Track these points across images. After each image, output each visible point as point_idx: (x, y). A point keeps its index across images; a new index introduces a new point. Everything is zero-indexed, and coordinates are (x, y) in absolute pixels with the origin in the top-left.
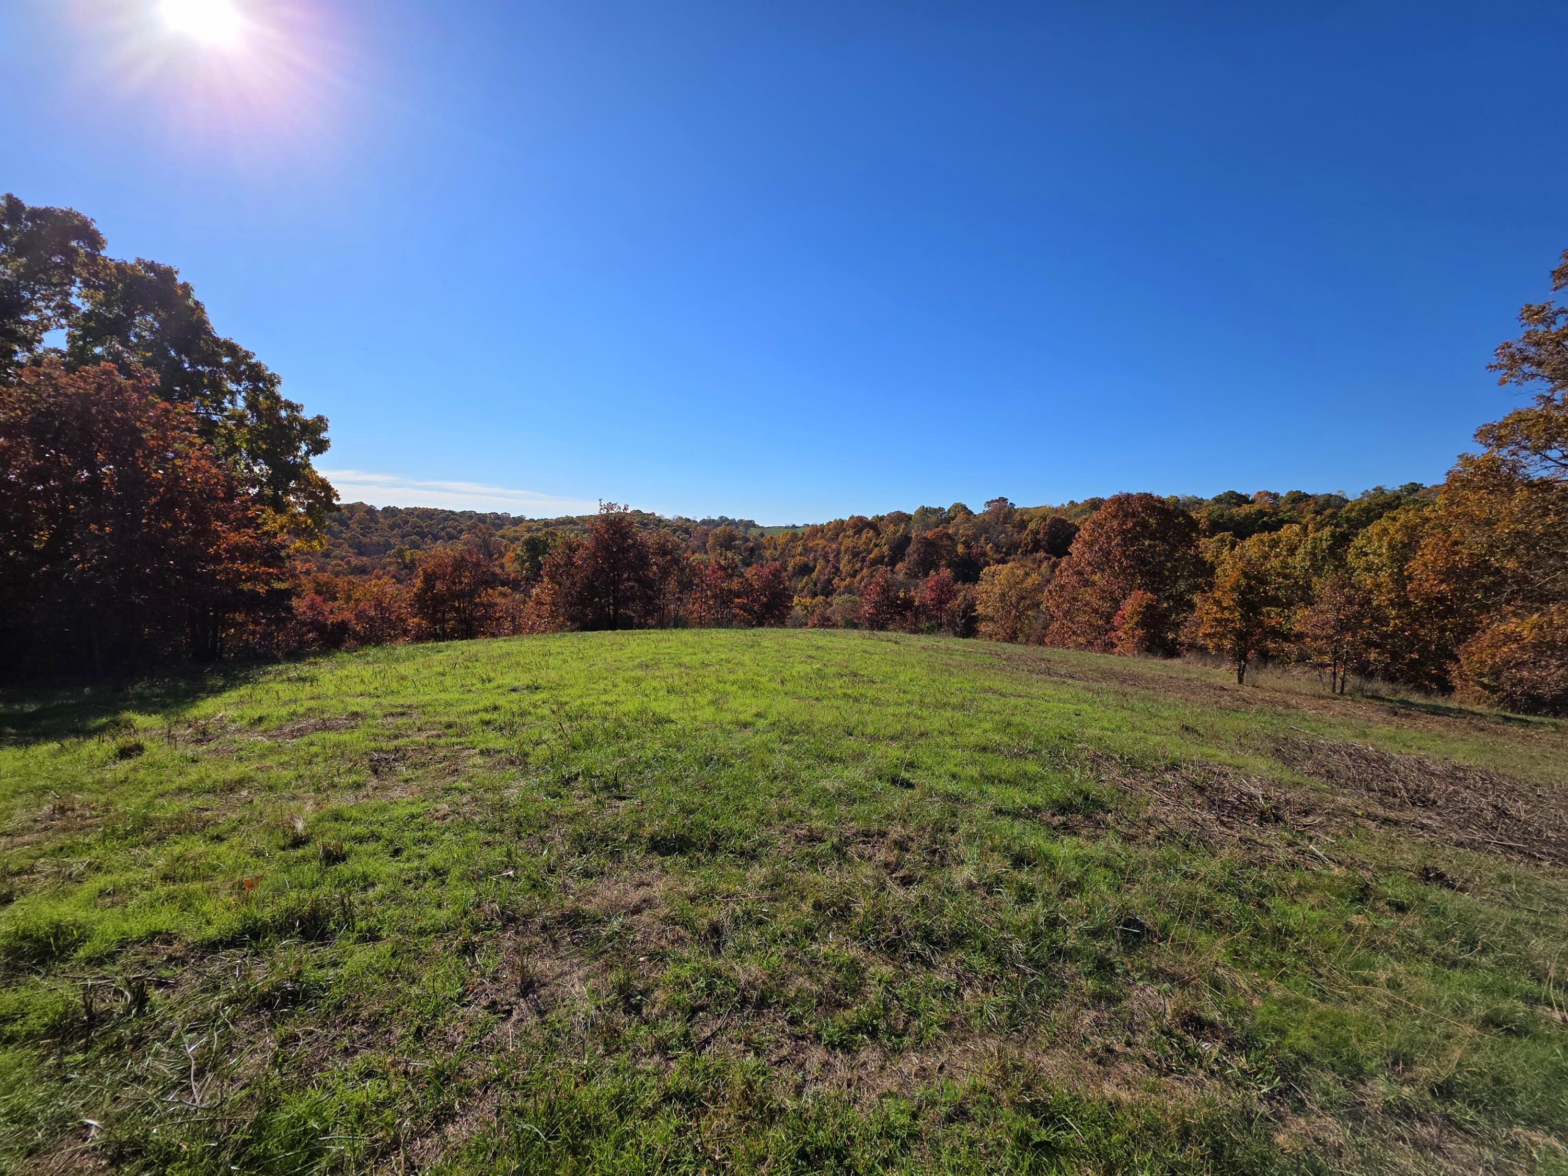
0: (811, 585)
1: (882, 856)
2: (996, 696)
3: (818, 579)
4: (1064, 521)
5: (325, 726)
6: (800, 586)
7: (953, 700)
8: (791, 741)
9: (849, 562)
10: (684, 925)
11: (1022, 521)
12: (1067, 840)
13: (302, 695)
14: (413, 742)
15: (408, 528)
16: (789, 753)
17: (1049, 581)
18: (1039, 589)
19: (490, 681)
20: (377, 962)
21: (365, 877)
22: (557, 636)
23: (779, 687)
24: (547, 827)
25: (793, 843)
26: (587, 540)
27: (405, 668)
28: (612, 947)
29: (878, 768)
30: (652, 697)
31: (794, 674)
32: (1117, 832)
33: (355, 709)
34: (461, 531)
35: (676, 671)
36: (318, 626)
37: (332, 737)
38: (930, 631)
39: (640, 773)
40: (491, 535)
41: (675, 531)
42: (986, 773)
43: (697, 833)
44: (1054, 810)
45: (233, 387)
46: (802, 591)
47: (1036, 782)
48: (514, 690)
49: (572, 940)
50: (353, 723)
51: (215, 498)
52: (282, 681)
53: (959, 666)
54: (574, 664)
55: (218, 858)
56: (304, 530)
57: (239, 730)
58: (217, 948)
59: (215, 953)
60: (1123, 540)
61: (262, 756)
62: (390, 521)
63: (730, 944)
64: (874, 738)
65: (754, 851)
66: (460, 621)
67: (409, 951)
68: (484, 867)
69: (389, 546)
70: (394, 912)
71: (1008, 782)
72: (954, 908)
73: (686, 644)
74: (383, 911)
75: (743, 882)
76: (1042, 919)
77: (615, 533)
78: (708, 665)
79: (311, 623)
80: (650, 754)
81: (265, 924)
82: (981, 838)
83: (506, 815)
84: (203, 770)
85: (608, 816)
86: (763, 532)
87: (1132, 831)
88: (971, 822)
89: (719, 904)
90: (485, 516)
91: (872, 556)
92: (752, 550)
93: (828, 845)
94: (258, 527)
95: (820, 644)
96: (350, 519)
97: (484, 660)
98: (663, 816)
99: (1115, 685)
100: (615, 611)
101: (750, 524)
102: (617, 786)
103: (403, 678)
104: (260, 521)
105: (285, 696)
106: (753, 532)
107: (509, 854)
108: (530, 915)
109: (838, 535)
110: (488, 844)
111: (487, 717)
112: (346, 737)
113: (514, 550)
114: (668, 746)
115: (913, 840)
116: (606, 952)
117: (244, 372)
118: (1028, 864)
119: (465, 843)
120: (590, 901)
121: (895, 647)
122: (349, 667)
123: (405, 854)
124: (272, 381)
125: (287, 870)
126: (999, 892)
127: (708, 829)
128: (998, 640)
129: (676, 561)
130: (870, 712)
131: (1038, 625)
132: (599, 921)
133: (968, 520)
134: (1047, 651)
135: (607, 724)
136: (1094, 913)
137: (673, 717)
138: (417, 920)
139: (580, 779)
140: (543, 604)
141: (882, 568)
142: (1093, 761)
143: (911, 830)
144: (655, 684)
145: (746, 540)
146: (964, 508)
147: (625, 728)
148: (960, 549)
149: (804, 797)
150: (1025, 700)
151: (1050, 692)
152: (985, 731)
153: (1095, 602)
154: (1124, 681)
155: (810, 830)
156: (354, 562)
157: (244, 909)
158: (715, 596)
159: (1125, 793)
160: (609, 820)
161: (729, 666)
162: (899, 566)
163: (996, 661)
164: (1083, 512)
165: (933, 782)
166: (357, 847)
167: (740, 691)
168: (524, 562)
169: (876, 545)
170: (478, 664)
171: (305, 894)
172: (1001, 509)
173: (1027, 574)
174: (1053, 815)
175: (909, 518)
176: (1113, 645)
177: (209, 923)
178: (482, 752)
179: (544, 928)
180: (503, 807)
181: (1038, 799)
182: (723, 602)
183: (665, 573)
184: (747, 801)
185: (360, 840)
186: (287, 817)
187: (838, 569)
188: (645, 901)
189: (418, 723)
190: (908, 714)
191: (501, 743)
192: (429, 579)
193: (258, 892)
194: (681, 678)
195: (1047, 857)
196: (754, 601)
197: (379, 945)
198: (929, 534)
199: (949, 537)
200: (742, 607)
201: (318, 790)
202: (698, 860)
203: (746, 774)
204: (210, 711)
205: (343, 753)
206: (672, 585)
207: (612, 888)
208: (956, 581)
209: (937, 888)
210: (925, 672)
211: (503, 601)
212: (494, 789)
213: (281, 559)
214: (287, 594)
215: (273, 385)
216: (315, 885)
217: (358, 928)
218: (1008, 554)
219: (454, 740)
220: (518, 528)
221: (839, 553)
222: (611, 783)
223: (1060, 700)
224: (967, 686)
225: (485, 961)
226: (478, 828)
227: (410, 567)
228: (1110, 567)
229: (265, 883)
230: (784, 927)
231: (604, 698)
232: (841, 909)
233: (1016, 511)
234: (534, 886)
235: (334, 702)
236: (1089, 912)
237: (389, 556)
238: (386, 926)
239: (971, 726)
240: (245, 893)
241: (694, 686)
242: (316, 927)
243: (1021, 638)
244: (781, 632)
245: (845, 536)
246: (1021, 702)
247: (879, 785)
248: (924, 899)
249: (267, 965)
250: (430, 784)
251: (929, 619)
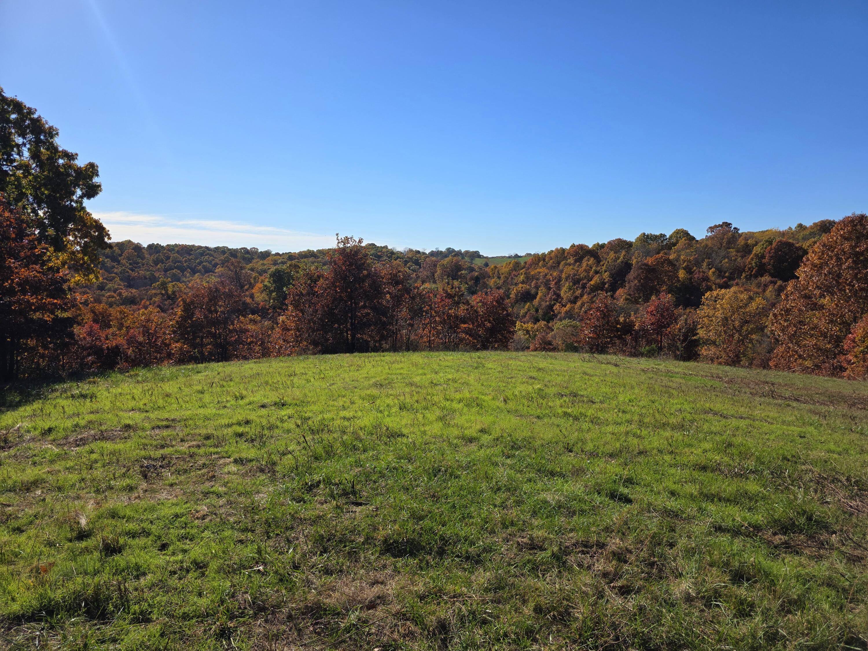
0: (533, 311)
1: (600, 566)
2: (717, 418)
3: (540, 304)
4: (791, 245)
5: (103, 437)
6: (522, 312)
7: (673, 420)
8: (514, 456)
9: (570, 289)
10: (415, 621)
11: (747, 245)
12: (788, 558)
13: (82, 410)
14: (176, 451)
15: (170, 263)
16: (512, 467)
17: (773, 305)
18: (763, 312)
19: (242, 398)
20: (149, 640)
21: (137, 567)
22: (301, 358)
23: (502, 405)
24: (292, 528)
25: (515, 550)
26: (326, 271)
27: (169, 387)
28: (350, 638)
29: (597, 483)
30: (386, 413)
31: (517, 393)
32: (843, 553)
33: (128, 422)
34: (215, 265)
35: (407, 390)
36: (97, 351)
37: (109, 446)
38: (650, 354)
39: (375, 482)
40: (242, 268)
41: (406, 262)
42: (705, 491)
43: (425, 537)
44: (776, 529)
45: (19, 140)
46: (524, 316)
47: (757, 501)
48: (263, 406)
49: (315, 630)
50: (126, 434)
51: (8, 238)
52: (67, 398)
53: (679, 388)
54: (316, 384)
55: (19, 546)
56: (82, 265)
57: (33, 439)
58: (21, 621)
59: (19, 625)
60: (854, 262)
61: (52, 462)
62: (155, 257)
63: (456, 640)
64: (593, 455)
65: (479, 556)
66: (217, 345)
67: (175, 633)
68: (238, 561)
69: (154, 279)
70: (162, 598)
71: (728, 500)
72: (672, 618)
73: (416, 365)
74: (153, 598)
75: (469, 584)
76: (761, 634)
77: (351, 265)
78: (436, 385)
79: (91, 348)
80: (383, 464)
81: (57, 603)
82: (700, 553)
83: (257, 517)
84: (5, 472)
85: (346, 520)
86: (487, 261)
87: (858, 552)
88: (689, 537)
89: (446, 603)
90: (236, 251)
91: (592, 283)
92: (477, 280)
93: (549, 553)
94: (43, 264)
95: (541, 366)
96: (121, 255)
97: (237, 380)
98: (395, 521)
99: (843, 409)
100: (353, 336)
101: (476, 255)
102: (354, 493)
103: (168, 395)
104: (45, 258)
105: (69, 411)
106: (478, 262)
107: (259, 552)
108: (278, 606)
109: (559, 263)
110: (241, 542)
111: (240, 430)
112: (120, 446)
113: (262, 281)
114: (400, 458)
115: (631, 552)
116: (344, 641)
117: (28, 127)
118: (748, 580)
119: (222, 540)
120: (330, 596)
121: (615, 370)
122: (122, 385)
123: (171, 548)
124: (51, 133)
125: (74, 558)
126: (718, 606)
127: (436, 534)
128: (720, 363)
129: (407, 291)
130: (589, 430)
131: (762, 349)
132: (338, 614)
133: (690, 246)
134: (771, 375)
135: (345, 437)
136: (815, 629)
137: (405, 431)
138: (181, 606)
139: (322, 486)
140: (288, 330)
141: (602, 294)
142: (818, 483)
143: (629, 542)
144: (389, 401)
145: (472, 270)
146: (686, 234)
147: (361, 441)
148: (682, 274)
149: (524, 507)
150: (747, 422)
151: (773, 414)
152: (705, 451)
153: (823, 325)
154: (854, 405)
155: (531, 539)
156: (125, 293)
157: (41, 590)
158: (443, 322)
159: (851, 515)
160: (346, 523)
161: (456, 385)
162: (620, 292)
163: (717, 383)
164: (812, 234)
165: (652, 498)
166: (130, 541)
167: (465, 409)
168: (271, 292)
169: (596, 272)
170: (232, 384)
171: (88, 580)
172: (724, 234)
173: (751, 298)
174: (775, 534)
175: (629, 245)
176: (842, 369)
177: (13, 600)
178: (236, 461)
179: (290, 617)
180: (253, 509)
181: (759, 518)
182: (451, 327)
183: (398, 300)
184: (472, 509)
185: (133, 535)
186: (73, 514)
187: (559, 296)
188: (379, 597)
189: (181, 434)
190: (627, 433)
191: (251, 453)
192: (188, 309)
193: (52, 576)
194: (412, 396)
195: (767, 575)
196: (479, 326)
197: (150, 626)
198: (650, 261)
199: (670, 263)
200: (468, 332)
201: (97, 491)
202: (427, 563)
203: (471, 485)
204: (10, 422)
205: (118, 460)
206: (404, 312)
207: (350, 585)
208: (677, 306)
209: (655, 599)
210: (644, 393)
211: (253, 327)
212: (246, 494)
213: (63, 291)
214: (70, 322)
215: (52, 137)
216: (96, 572)
217: (132, 611)
218: (731, 278)
219: (212, 450)
220: (265, 262)
221: (560, 280)
222: (349, 490)
223: (783, 422)
224: (687, 407)
225: (238, 645)
226: (232, 528)
227: (172, 298)
228: (840, 290)
229: (55, 568)
230: (507, 628)
231: (343, 414)
232: (560, 613)
233: (740, 235)
234: (281, 580)
235: (110, 416)
236: (810, 629)
237: (154, 288)
238: (155, 611)
239: (691, 445)
240: (41, 576)
241: (424, 404)
242: (98, 607)
243: (744, 361)
244: (504, 355)
245: (566, 264)
246: (742, 423)
247: (598, 499)
248: (641, 609)
249: (59, 637)
250: (192, 488)
251: (649, 343)
